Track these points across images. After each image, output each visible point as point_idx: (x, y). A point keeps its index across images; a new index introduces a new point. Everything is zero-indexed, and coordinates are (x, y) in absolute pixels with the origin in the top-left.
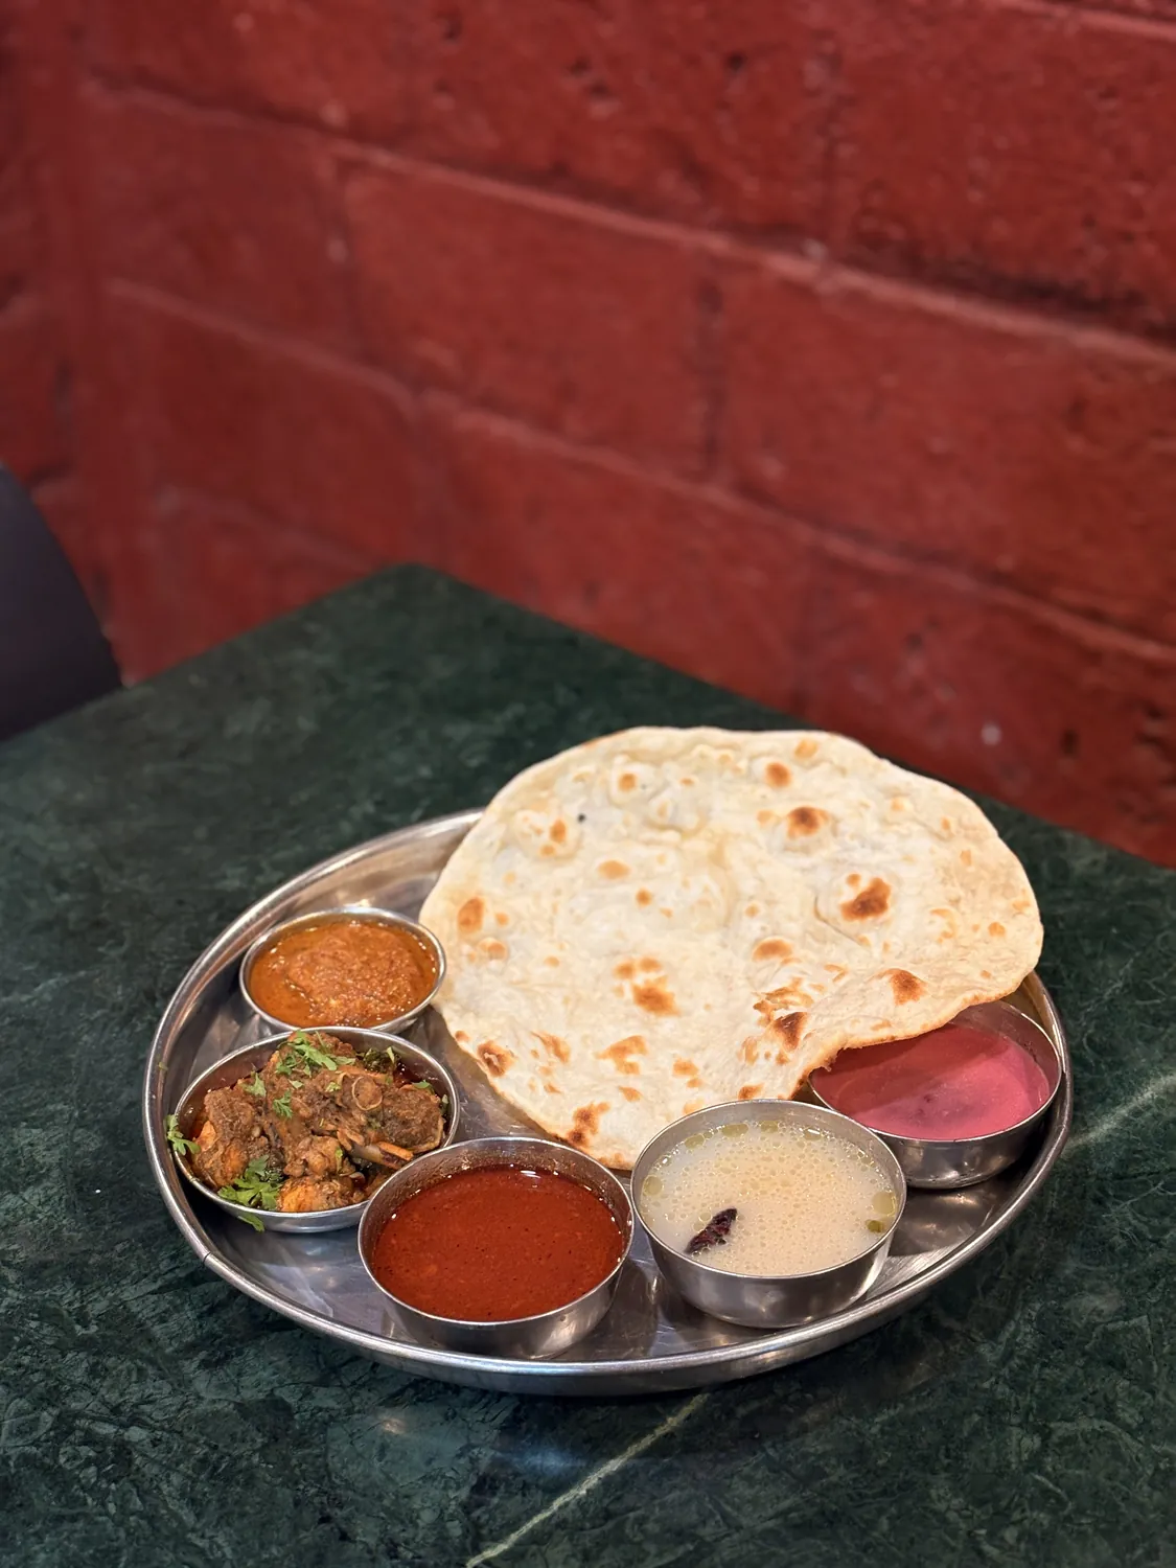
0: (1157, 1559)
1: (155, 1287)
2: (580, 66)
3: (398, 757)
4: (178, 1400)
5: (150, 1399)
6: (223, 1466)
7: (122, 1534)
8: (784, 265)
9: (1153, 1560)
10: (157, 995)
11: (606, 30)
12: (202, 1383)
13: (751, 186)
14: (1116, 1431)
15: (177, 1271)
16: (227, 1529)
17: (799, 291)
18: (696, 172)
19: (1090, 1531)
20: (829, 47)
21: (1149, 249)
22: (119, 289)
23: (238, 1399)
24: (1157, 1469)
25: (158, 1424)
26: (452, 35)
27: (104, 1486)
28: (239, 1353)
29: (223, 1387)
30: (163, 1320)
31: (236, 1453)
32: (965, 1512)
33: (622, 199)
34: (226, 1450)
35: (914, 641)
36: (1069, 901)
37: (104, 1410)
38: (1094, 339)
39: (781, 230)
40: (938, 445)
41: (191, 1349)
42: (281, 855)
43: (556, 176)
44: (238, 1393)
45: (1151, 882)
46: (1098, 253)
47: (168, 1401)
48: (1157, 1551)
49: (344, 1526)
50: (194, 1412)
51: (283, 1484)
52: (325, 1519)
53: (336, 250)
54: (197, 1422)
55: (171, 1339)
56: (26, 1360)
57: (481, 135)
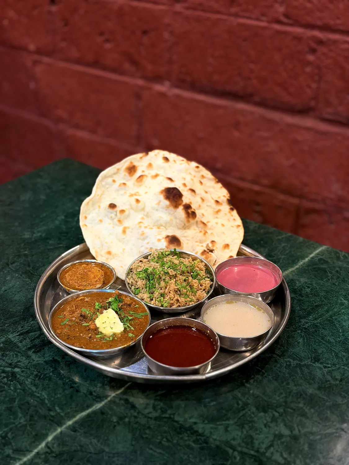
0: (289, 385)
1: (17, 334)
2: (102, 34)
3: (69, 205)
4: (28, 361)
5: (20, 361)
6: (42, 376)
7: (16, 394)
8: (159, 88)
9: (288, 385)
10: (9, 264)
11: (109, 24)
12: (34, 356)
13: (149, 67)
15: (24, 330)
16: (45, 391)
17: (162, 95)
18: (134, 63)
19: (272, 379)
20: (170, 28)
21: (255, 82)
23: (44, 360)
24: (287, 365)
25: (23, 367)
26: (66, 25)
27: (9, 383)
28: (43, 349)
29: (40, 357)
30: (21, 342)
31: (45, 373)
32: (240, 376)
33: (114, 70)
34: (42, 372)
36: (250, 236)
37: (7, 364)
38: (241, 106)
39: (158, 78)
40: (200, 135)
41: (30, 349)
42: (39, 229)
43: (95, 64)
44: (44, 358)
45: (270, 231)
46: (242, 83)
47: (25, 362)
48: (289, 383)
49: (77, 388)
50: (32, 364)
51: (59, 380)
52: (72, 387)
53: (32, 85)
54: (33, 366)
55: (24, 346)
57: (74, 53)
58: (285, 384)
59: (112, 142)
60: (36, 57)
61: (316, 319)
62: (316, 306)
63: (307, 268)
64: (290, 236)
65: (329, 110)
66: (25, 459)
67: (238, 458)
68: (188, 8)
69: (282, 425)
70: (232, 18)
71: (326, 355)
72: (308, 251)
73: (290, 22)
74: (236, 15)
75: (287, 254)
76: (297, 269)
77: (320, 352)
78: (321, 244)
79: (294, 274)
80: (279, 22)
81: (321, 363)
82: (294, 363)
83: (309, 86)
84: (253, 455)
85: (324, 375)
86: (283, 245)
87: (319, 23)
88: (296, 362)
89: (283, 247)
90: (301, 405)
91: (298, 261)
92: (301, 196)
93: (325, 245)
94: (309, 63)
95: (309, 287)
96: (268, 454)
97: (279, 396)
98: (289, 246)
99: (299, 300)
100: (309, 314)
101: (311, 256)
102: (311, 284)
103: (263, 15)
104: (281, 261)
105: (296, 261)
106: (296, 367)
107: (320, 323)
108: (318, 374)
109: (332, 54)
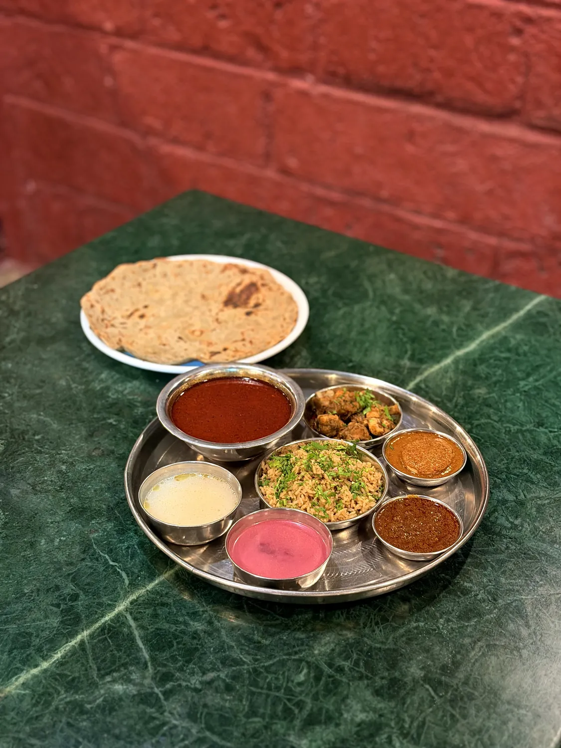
0: (511, 451)
2: (214, 7)
8: (298, 84)
9: (509, 452)
13: (284, 54)
14: (492, 422)
17: (304, 94)
18: (262, 48)
21: (437, 75)
22: (9, 99)
24: (506, 431)
33: (231, 59)
38: (417, 109)
39: (296, 70)
43: (205, 50)
45: (473, 278)
46: (418, 77)
48: (510, 449)
53: (108, 81)
57: (173, 34)
58: (505, 450)
59: (228, 162)
60: (114, 40)
61: (537, 380)
62: (537, 366)
63: (522, 323)
64: (500, 285)
65: (541, 113)
69: (505, 491)
71: (551, 420)
72: (522, 302)
75: (497, 306)
76: (511, 324)
77: (544, 415)
78: (539, 292)
79: (507, 330)
81: (546, 428)
82: (514, 428)
83: (513, 81)
85: (549, 440)
86: (492, 295)
88: (516, 427)
89: (492, 298)
90: (525, 471)
91: (511, 314)
92: (501, 234)
93: (543, 294)
94: (513, 49)
95: (526, 345)
97: (500, 463)
98: (498, 296)
99: (517, 360)
100: (528, 375)
101: (528, 307)
102: (530, 341)
104: (490, 315)
105: (509, 314)
106: (517, 432)
107: (542, 385)
108: (543, 439)
109: (543, 37)
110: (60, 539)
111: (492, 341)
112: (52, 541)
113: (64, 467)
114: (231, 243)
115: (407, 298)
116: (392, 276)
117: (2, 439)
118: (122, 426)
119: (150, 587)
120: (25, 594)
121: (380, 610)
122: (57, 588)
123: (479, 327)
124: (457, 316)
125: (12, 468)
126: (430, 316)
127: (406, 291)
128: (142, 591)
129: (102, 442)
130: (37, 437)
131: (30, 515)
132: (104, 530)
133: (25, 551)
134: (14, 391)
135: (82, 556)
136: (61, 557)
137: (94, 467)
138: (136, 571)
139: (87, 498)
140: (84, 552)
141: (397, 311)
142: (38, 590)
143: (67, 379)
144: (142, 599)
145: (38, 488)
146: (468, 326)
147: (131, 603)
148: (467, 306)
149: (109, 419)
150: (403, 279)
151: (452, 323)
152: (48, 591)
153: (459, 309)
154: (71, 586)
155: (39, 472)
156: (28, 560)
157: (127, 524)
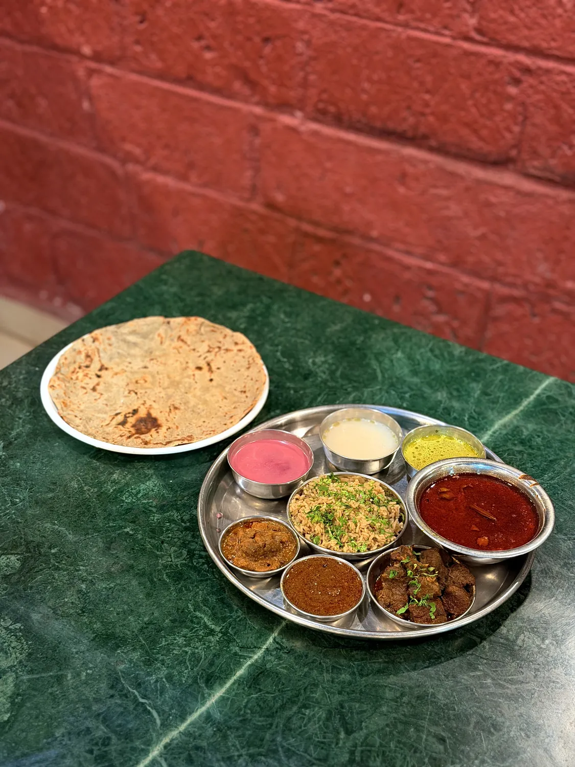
2: (199, 38)
8: (285, 119)
11: (212, 25)
13: (273, 89)
17: (293, 130)
18: (250, 82)
20: (306, 37)
21: (431, 119)
26: (141, 22)
33: (217, 91)
35: (337, 263)
38: (409, 151)
39: (285, 106)
40: (348, 190)
43: (189, 80)
45: (480, 357)
46: (411, 120)
53: (86, 105)
56: (170, 535)
57: (155, 62)
60: (93, 65)
61: (552, 479)
62: (550, 461)
63: (533, 409)
64: (507, 365)
65: (536, 163)
66: (256, 657)
67: (487, 647)
68: (333, 11)
70: (400, 29)
72: (532, 385)
73: (485, 40)
74: (406, 25)
75: (507, 390)
76: (521, 411)
78: (548, 374)
79: (518, 418)
80: (468, 39)
81: (565, 534)
83: (509, 130)
84: (502, 643)
86: (500, 377)
87: (526, 44)
89: (501, 381)
91: (522, 399)
92: (494, 279)
93: (552, 375)
94: (510, 98)
95: (539, 436)
96: (519, 642)
98: (507, 378)
99: (530, 454)
101: (537, 392)
102: (542, 432)
103: (446, 27)
104: (500, 401)
105: (519, 400)
107: (558, 483)
109: (542, 87)
110: (87, 673)
111: (504, 432)
112: (79, 675)
113: (84, 586)
114: (233, 315)
115: (416, 380)
116: (399, 354)
117: (18, 554)
118: (140, 537)
119: (182, 727)
120: (56, 738)
121: (415, 752)
122: (88, 730)
123: (491, 415)
124: (467, 402)
125: (31, 588)
126: (441, 402)
127: (415, 373)
128: (174, 733)
129: (121, 556)
130: (53, 551)
131: (54, 644)
132: (131, 661)
133: (52, 687)
134: (25, 495)
135: (111, 692)
136: (88, 693)
137: (115, 586)
138: (167, 709)
139: (110, 623)
140: (112, 687)
141: (407, 396)
142: (69, 733)
143: (78, 481)
144: (175, 742)
145: (59, 612)
146: (479, 414)
147: (165, 747)
148: (476, 389)
149: (126, 528)
150: (410, 358)
151: (463, 410)
152: (79, 734)
153: (469, 395)
154: (103, 728)
155: (58, 592)
156: (56, 698)
157: (153, 653)
